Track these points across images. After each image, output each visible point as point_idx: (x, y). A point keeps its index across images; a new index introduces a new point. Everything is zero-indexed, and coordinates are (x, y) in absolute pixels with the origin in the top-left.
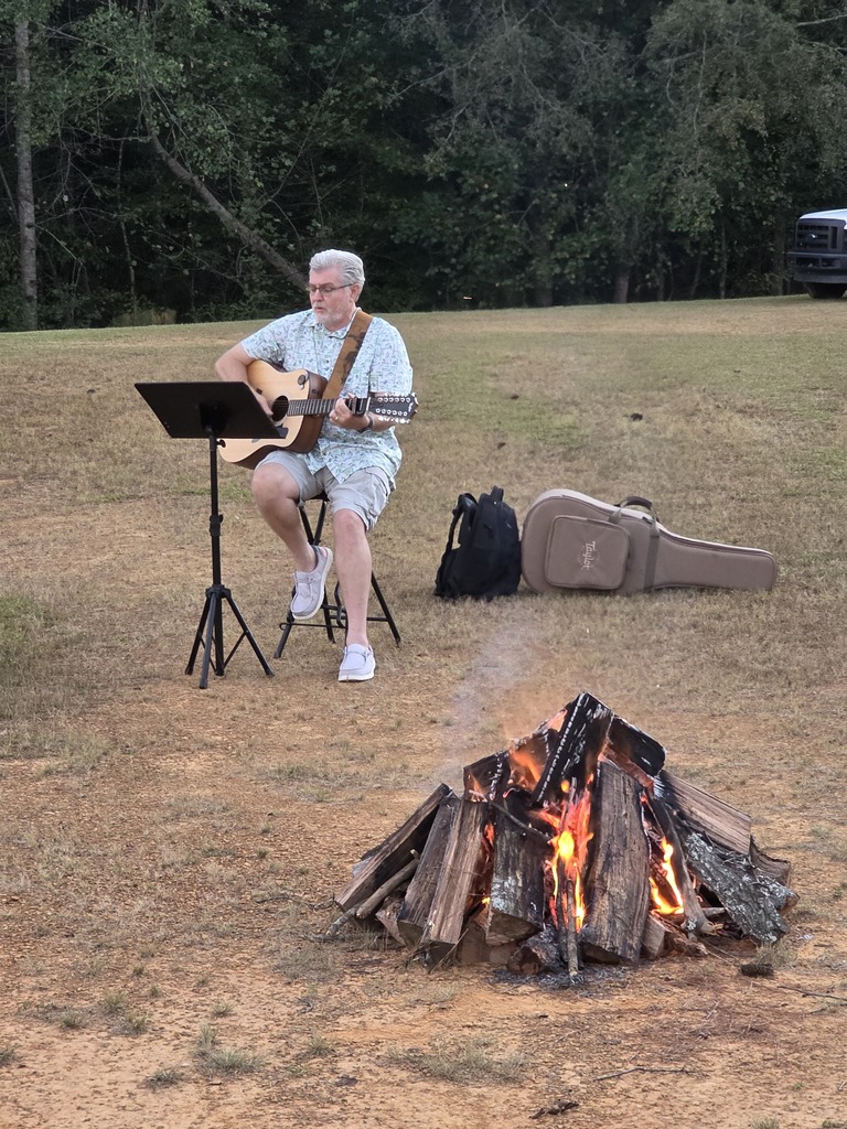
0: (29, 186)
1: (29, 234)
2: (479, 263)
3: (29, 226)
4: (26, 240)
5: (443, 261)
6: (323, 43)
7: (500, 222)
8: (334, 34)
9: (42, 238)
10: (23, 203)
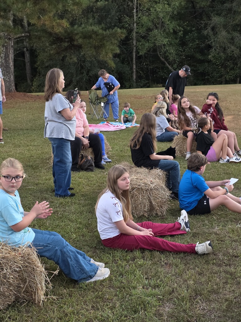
0: (135, 62)
1: (135, 70)
2: (215, 76)
3: (135, 69)
4: (134, 71)
5: (209, 75)
6: (188, 36)
7: (220, 68)
8: (191, 34)
9: (137, 71)
10: (134, 65)
